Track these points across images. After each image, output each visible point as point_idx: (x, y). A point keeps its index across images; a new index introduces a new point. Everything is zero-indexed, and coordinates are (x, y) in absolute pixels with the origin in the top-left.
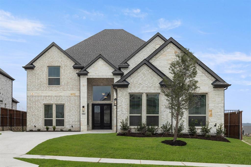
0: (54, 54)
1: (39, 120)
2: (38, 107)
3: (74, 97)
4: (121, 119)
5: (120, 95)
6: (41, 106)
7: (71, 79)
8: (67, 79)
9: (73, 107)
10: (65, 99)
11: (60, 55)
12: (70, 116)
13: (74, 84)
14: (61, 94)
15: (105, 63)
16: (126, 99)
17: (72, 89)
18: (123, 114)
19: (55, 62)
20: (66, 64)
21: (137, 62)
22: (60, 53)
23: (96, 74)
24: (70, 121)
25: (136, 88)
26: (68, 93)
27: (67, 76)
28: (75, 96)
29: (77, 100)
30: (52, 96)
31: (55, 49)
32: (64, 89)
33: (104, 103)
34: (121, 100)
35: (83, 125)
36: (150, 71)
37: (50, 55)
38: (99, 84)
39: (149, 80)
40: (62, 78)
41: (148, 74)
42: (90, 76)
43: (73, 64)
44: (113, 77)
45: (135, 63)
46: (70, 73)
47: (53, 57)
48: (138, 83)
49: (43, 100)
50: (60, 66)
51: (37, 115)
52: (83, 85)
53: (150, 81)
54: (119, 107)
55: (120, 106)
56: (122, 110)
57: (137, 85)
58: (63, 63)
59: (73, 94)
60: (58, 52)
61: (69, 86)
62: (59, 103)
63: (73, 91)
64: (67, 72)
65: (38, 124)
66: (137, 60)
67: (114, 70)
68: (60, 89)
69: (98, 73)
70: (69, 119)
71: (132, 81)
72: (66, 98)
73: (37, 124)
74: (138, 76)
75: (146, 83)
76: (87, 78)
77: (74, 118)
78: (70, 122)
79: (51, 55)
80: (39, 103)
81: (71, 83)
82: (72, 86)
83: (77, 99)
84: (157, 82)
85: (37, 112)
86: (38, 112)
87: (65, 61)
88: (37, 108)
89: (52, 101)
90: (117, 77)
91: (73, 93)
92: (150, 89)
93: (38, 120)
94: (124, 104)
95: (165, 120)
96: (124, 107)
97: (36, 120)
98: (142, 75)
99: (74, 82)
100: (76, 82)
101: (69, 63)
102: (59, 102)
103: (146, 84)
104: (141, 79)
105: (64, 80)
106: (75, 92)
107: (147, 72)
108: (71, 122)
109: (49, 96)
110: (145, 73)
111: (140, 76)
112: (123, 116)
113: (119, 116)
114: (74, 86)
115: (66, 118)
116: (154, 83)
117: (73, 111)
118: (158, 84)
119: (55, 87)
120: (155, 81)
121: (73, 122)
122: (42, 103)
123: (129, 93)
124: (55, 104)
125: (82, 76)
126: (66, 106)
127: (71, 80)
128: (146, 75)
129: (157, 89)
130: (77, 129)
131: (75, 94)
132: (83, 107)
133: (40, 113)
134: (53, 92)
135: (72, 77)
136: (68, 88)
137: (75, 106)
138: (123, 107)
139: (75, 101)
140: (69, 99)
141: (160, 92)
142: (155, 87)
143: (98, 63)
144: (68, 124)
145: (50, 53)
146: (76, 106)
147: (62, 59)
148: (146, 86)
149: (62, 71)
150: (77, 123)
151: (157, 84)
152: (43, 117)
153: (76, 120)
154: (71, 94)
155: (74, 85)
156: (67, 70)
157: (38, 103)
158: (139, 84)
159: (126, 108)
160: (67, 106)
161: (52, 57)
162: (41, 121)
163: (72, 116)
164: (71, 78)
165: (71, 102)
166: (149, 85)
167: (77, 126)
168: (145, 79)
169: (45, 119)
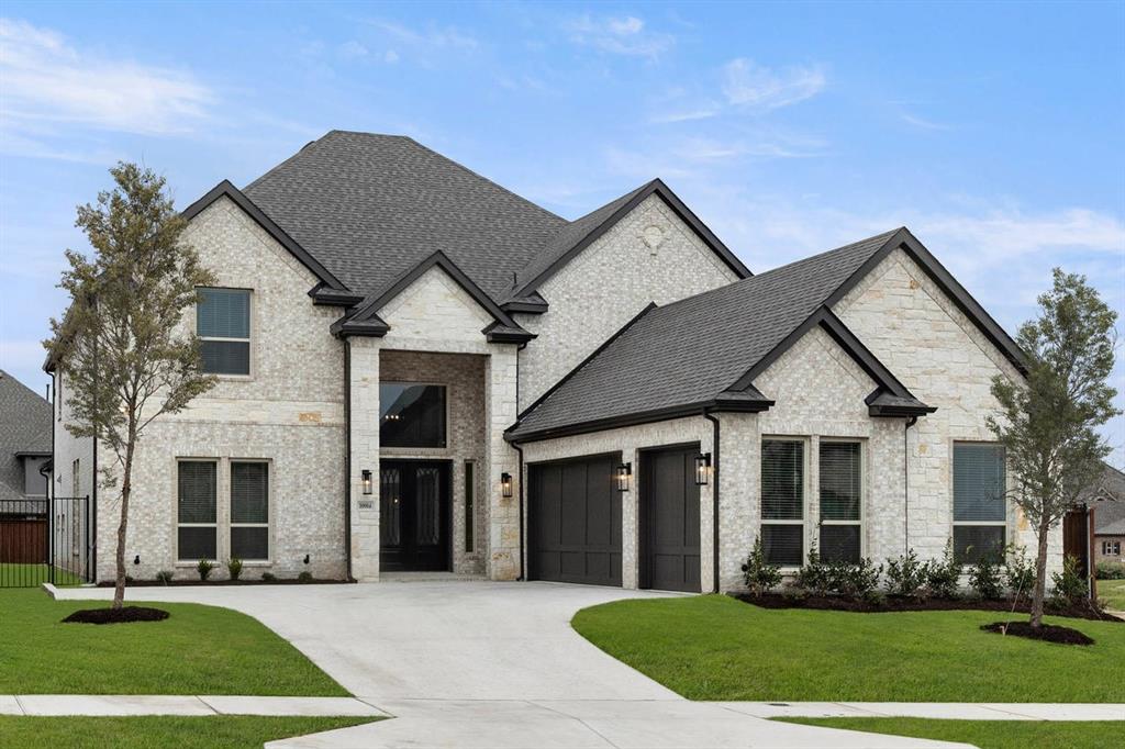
0: (224, 236)
1: (155, 532)
2: (150, 471)
3: (316, 431)
4: (733, 537)
5: (730, 443)
6: (163, 468)
7: (300, 348)
8: (284, 349)
9: (311, 473)
10: (276, 436)
11: (252, 238)
12: (296, 514)
13: (312, 372)
14: (255, 416)
15: (455, 289)
16: (752, 457)
17: (306, 394)
18: (741, 517)
19: (230, 272)
20: (278, 280)
21: (575, 293)
22: (254, 232)
23: (418, 333)
24: (296, 536)
25: (788, 417)
26: (288, 411)
27: (283, 335)
28: (319, 425)
29: (328, 442)
30: (216, 422)
31: (229, 212)
32: (269, 391)
33: (419, 457)
34: (732, 463)
35: (362, 553)
36: (834, 350)
37: (207, 238)
38: (398, 374)
39: (830, 386)
40: (262, 341)
41: (828, 363)
42: (391, 342)
43: (312, 282)
44: (487, 352)
45: (567, 296)
46: (294, 322)
47: (217, 246)
48: (795, 398)
49: (174, 439)
50: (252, 290)
51: (146, 507)
52: (364, 380)
53: (833, 391)
54: (727, 489)
55: (731, 485)
56: (737, 503)
57: (790, 403)
58: (265, 277)
59: (311, 414)
60: (244, 227)
61: (292, 378)
62: (246, 456)
63: (311, 404)
64: (281, 319)
65: (150, 551)
66: (576, 283)
67: (490, 320)
68: (251, 394)
69: (427, 332)
70: (294, 526)
71: (771, 389)
72: (279, 434)
73: (143, 551)
74: (793, 371)
75: (822, 399)
76: (381, 350)
77: (314, 521)
78: (296, 541)
79: (211, 238)
80: (155, 452)
81: (300, 368)
82: (305, 382)
83: (328, 439)
84: (858, 396)
85: (148, 495)
86: (149, 492)
87: (275, 269)
88: (147, 475)
89: (218, 444)
90: (501, 352)
91: (311, 410)
92: (835, 420)
93: (152, 532)
94: (745, 480)
95: (884, 542)
96: (744, 490)
97: (141, 532)
98: (808, 367)
99: (315, 365)
100: (322, 365)
101: (291, 279)
102: (249, 449)
103: (821, 404)
104: (804, 381)
105: (270, 352)
106: (318, 409)
107: (825, 353)
108: (301, 539)
109: (201, 423)
110: (818, 358)
111: (801, 371)
112: (742, 527)
113: (727, 526)
114: (315, 379)
115: (279, 524)
116: (848, 400)
117: (310, 491)
118: (861, 401)
119: (232, 381)
120: (851, 391)
121: (309, 539)
122: (170, 453)
123: (763, 435)
124: (229, 458)
125: (359, 338)
126: (278, 469)
127: (302, 354)
128: (822, 367)
129: (859, 424)
130: (328, 571)
131: (316, 415)
132: (366, 475)
133: (159, 500)
134: (219, 405)
135: (306, 340)
136: (288, 388)
137: (317, 469)
138: (741, 489)
139: (318, 446)
140: (291, 438)
141: (867, 435)
142: (852, 413)
143: (427, 287)
144: (287, 547)
145: (208, 227)
146: (322, 470)
147: (261, 260)
148: (823, 408)
149: (260, 311)
150: (327, 544)
151: (857, 405)
152: (173, 519)
153: (324, 531)
154: (303, 417)
155: (316, 375)
156: (285, 310)
157: (149, 452)
158: (796, 402)
159: (751, 494)
160: (284, 469)
161: (214, 246)
162: (166, 537)
163: (303, 512)
164: (300, 343)
165: (302, 452)
166: (830, 404)
167: (327, 558)
168: (817, 381)
169: (180, 528)
